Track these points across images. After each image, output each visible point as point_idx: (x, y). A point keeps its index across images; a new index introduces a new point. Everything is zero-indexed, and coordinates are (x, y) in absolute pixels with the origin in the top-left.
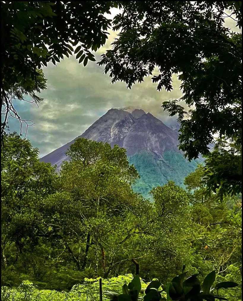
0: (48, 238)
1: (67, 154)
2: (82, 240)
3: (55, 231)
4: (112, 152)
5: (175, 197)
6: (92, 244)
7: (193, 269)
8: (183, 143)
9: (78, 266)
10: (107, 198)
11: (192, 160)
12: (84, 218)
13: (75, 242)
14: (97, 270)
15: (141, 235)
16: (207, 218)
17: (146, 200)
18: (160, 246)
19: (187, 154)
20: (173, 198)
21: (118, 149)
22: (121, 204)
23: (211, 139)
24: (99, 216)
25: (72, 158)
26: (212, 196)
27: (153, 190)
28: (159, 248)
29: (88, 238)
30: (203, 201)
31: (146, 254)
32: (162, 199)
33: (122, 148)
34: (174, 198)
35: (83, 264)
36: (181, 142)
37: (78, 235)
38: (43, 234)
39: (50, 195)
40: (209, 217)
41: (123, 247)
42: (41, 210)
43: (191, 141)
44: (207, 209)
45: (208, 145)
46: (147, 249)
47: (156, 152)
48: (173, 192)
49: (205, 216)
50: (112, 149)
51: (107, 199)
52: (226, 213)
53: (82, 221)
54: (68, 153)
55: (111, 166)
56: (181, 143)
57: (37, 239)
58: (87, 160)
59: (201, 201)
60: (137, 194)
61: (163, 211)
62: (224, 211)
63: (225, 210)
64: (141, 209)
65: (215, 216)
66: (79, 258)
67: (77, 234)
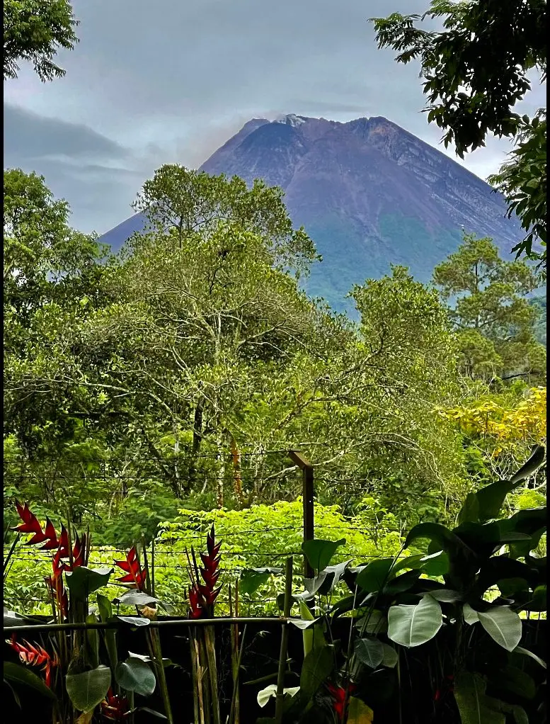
0: (96, 422)
1: (135, 205)
2: (182, 424)
3: (114, 403)
4: (250, 198)
5: (411, 303)
6: (208, 431)
7: (463, 483)
8: (439, 101)
9: (175, 488)
10: (240, 314)
11: (466, 151)
12: (184, 367)
13: (166, 429)
14: (220, 496)
15: (329, 404)
16: (490, 363)
17: (338, 314)
18: (378, 430)
19: (450, 135)
20: (408, 306)
21: (262, 190)
22: (277, 328)
23: (521, 90)
24: (220, 360)
25: (149, 217)
26: (501, 310)
27: (355, 289)
28: (374, 437)
29: (198, 417)
30: (477, 323)
31: (342, 452)
32: (379, 310)
33: (274, 188)
34: (408, 308)
35: (186, 484)
36: (433, 97)
37: (172, 409)
38: (83, 411)
39: (96, 310)
40: (494, 361)
41: (285, 437)
42: (76, 349)
43: (461, 95)
44: (488, 342)
45: (513, 105)
46: (344, 440)
47: (361, 217)
48: (406, 291)
49: (484, 359)
50: (249, 189)
51: (240, 318)
52: (535, 350)
53: (179, 376)
54: (138, 205)
55: (249, 233)
56: (432, 102)
57: (71, 424)
58: (188, 220)
59: (473, 323)
60: (316, 300)
61: (382, 341)
62: (530, 346)
63: (531, 342)
64: (327, 338)
65: (508, 360)
66: (176, 468)
67: (167, 408)
